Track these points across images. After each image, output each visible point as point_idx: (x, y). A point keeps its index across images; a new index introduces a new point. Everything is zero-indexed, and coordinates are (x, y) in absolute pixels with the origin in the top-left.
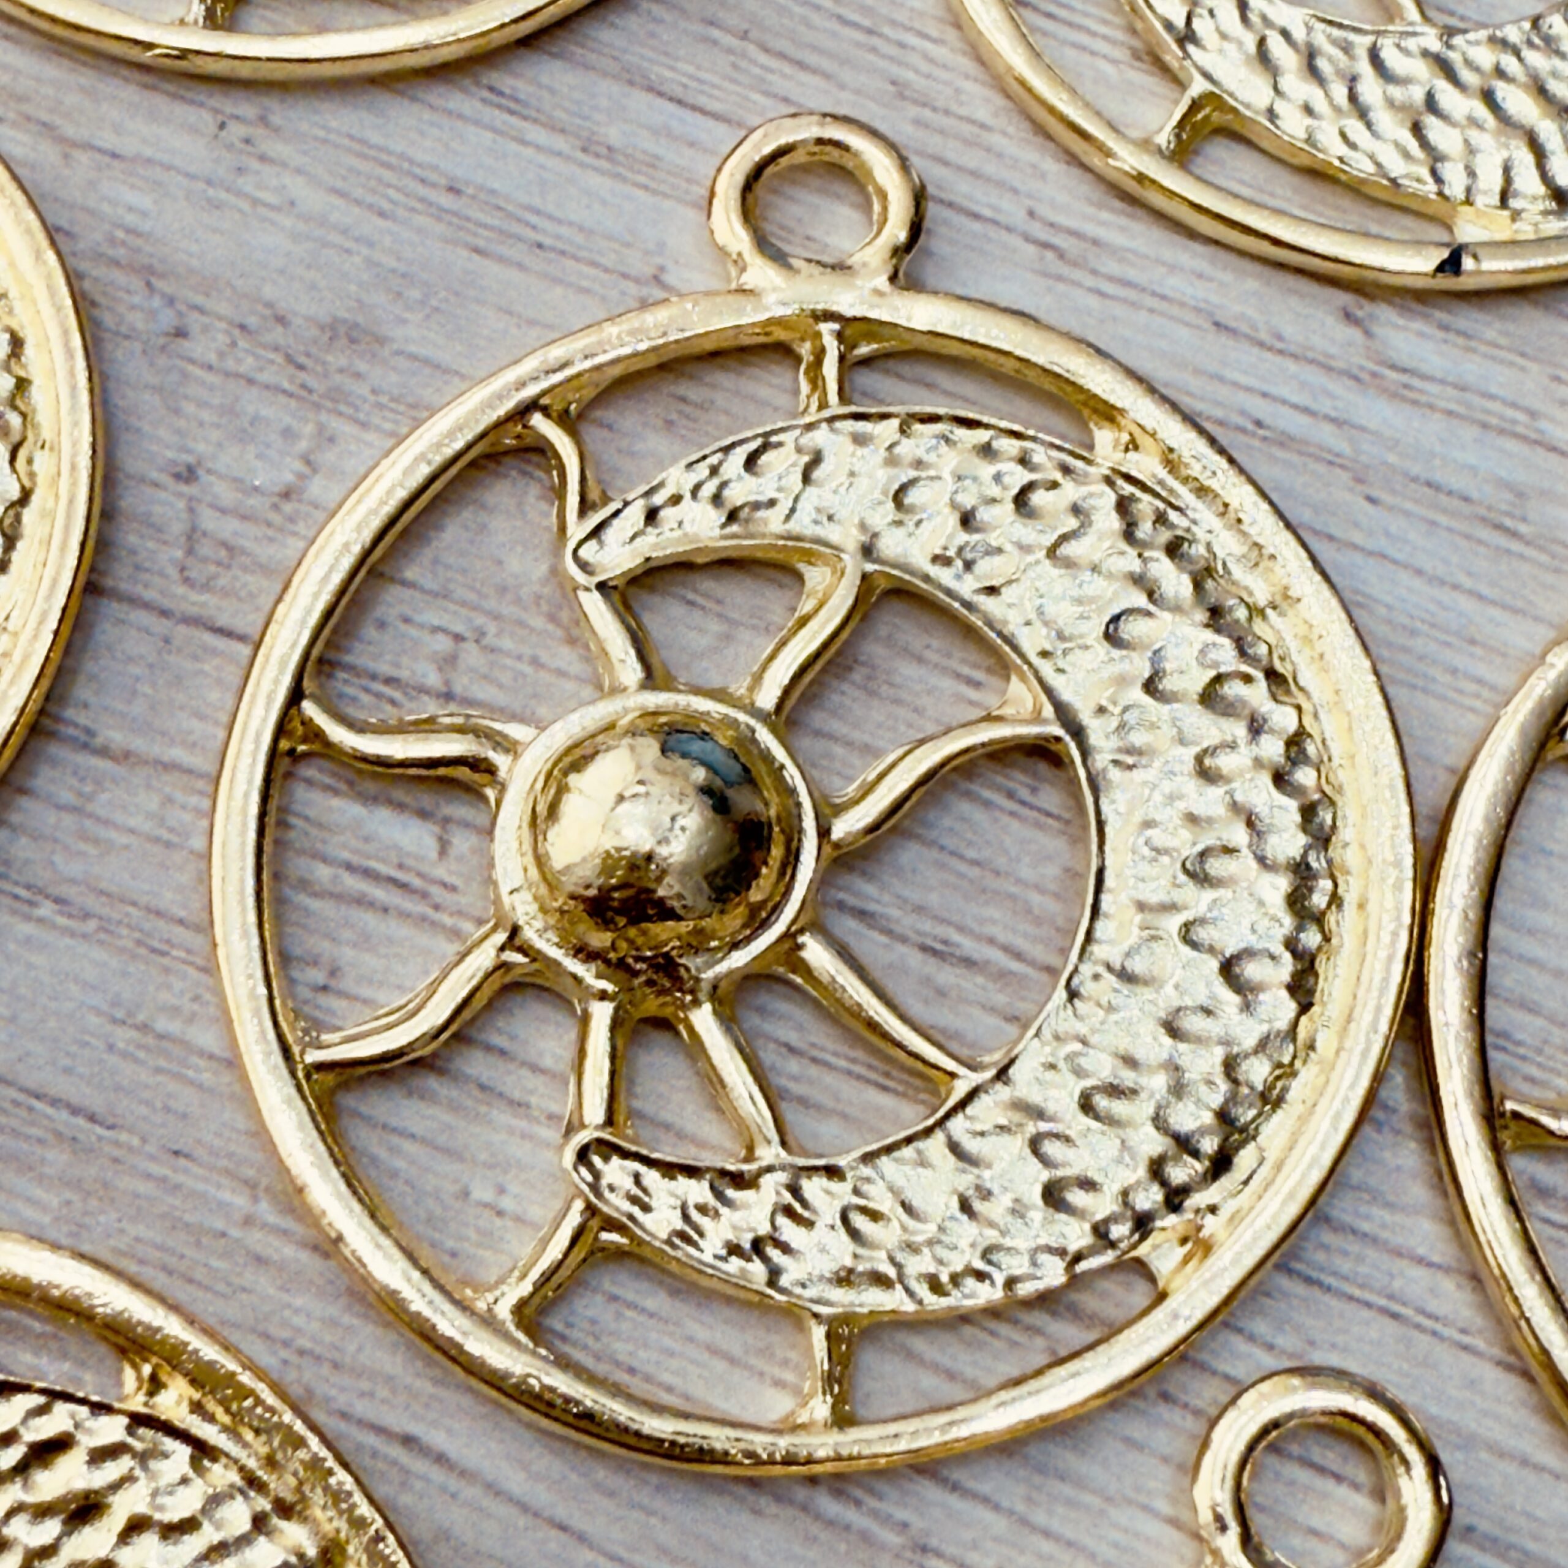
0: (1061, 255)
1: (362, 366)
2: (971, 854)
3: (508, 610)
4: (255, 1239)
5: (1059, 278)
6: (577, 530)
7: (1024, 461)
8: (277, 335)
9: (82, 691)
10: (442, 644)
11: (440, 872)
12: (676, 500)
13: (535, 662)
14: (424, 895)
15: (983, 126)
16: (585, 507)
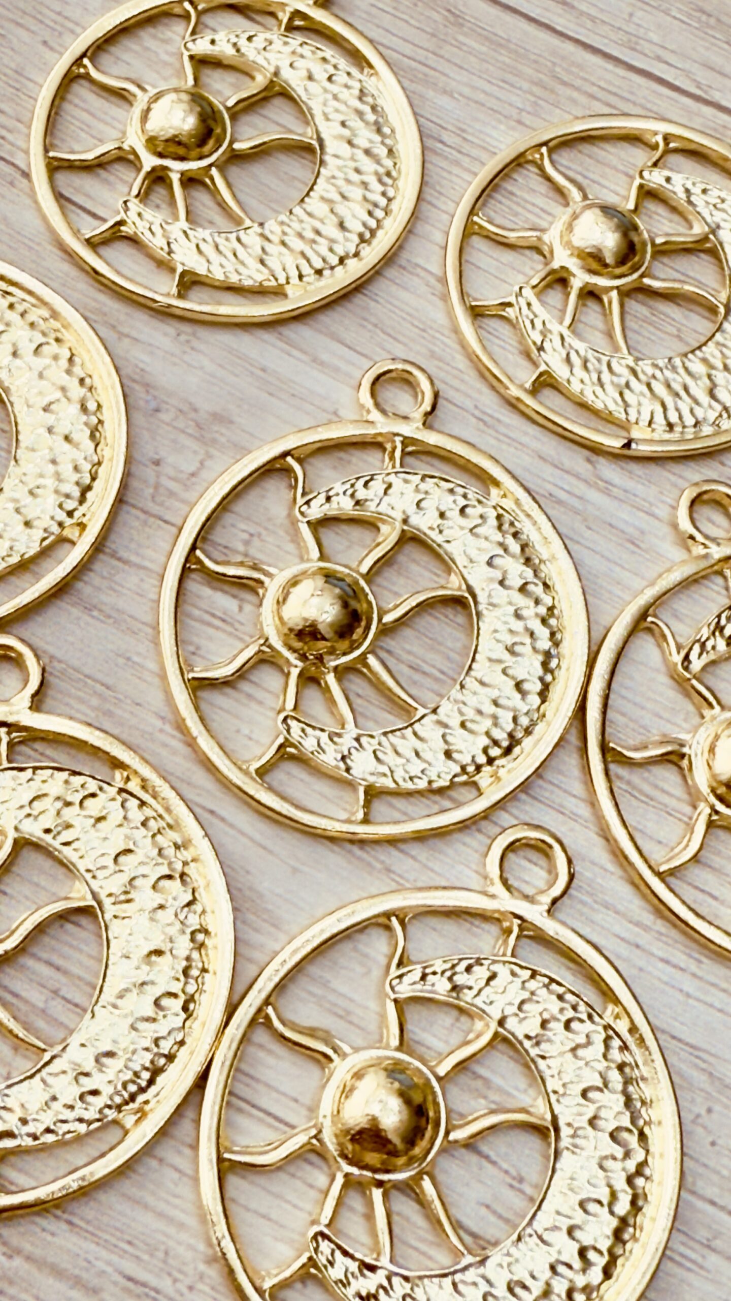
0: (485, 423)
1: (224, 431)
2: (430, 635)
3: (270, 527)
4: (162, 737)
5: (483, 432)
6: (300, 501)
7: (465, 496)
8: (193, 415)
9: (113, 537)
10: (245, 536)
11: (240, 617)
12: (337, 494)
13: (278, 547)
14: (232, 625)
15: (461, 371)
16: (304, 494)
